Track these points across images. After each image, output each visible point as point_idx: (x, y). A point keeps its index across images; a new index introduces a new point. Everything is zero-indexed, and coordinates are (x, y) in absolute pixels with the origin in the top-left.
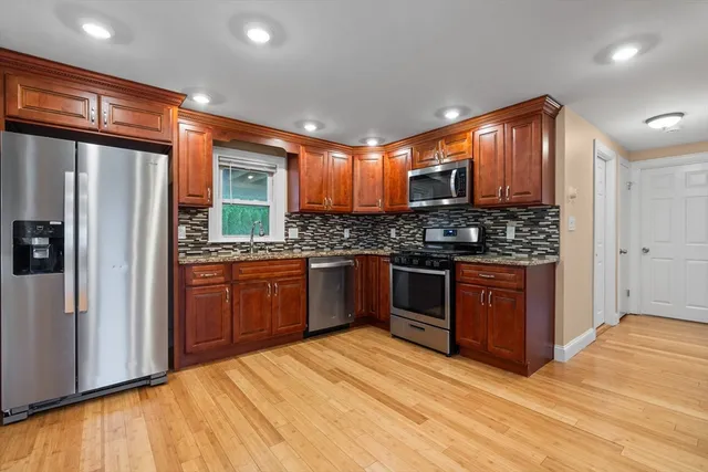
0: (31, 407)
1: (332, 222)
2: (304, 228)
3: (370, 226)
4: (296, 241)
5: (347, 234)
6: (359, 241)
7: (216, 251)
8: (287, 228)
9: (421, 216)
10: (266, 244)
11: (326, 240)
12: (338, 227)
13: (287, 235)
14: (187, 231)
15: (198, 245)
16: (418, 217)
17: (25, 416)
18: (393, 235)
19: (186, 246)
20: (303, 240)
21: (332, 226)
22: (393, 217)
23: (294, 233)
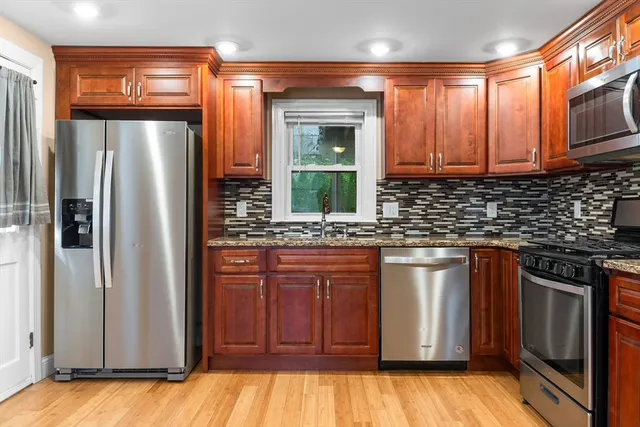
0: (74, 371)
1: (460, 191)
2: (409, 202)
3: (545, 197)
4: (396, 222)
5: (492, 211)
6: (520, 223)
7: (282, 233)
8: (380, 202)
9: (621, 175)
10: (349, 225)
11: (449, 222)
12: (473, 200)
13: (380, 212)
14: (248, 208)
15: (261, 225)
16: (614, 177)
17: (68, 378)
18: (578, 214)
19: (247, 225)
20: (407, 220)
21: (461, 199)
22: (576, 180)
23: (392, 210)
